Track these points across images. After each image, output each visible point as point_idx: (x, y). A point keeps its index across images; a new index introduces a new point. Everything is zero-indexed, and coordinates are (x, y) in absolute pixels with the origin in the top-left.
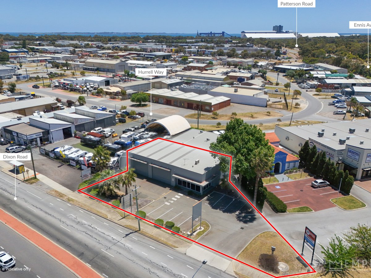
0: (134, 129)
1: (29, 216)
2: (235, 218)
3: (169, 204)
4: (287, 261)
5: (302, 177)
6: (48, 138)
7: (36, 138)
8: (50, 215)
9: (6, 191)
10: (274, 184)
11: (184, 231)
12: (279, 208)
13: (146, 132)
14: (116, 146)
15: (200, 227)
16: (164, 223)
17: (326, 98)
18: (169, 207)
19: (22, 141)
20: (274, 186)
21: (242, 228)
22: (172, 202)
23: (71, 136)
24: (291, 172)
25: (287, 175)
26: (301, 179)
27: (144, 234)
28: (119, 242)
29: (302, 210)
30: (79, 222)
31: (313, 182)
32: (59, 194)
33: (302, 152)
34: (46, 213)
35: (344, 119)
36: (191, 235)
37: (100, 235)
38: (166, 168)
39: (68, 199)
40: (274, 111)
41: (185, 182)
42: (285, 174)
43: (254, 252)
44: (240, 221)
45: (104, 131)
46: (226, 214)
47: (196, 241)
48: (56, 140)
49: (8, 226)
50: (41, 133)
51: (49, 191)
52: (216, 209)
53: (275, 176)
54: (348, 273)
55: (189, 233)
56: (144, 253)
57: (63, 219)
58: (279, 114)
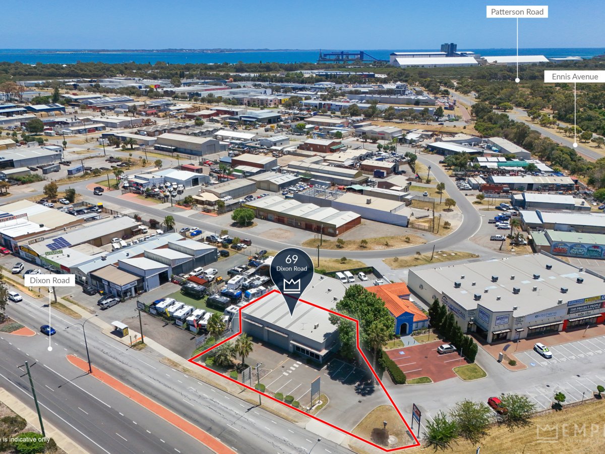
0: (241, 269)
1: (150, 390)
2: (354, 390)
3: (287, 374)
4: (397, 435)
5: (430, 338)
6: (143, 286)
7: (131, 288)
8: (170, 388)
9: (117, 359)
10: (399, 349)
11: (303, 405)
12: (398, 379)
13: (257, 276)
14: (224, 299)
15: (318, 401)
16: (284, 397)
17: (488, 210)
18: (287, 378)
19: (115, 292)
20: (398, 351)
21: (360, 402)
22: (290, 372)
23: (167, 280)
24: (419, 333)
25: (414, 336)
26: (429, 342)
27: (264, 409)
28: (242, 416)
29: (421, 381)
30: (200, 396)
31: (439, 348)
32: (173, 363)
33: (431, 311)
34: (165, 385)
35: (500, 249)
36: (311, 409)
37: (223, 410)
38: (283, 333)
39: (184, 369)
40: (416, 235)
41: (303, 350)
42: (412, 336)
43: (368, 426)
44: (358, 393)
45: (206, 273)
46: (345, 385)
47: (314, 416)
48: (151, 288)
49: (133, 400)
50: (136, 282)
51: (161, 359)
52: (336, 380)
53: (401, 338)
54: (449, 445)
55: (308, 408)
56: (268, 428)
57: (184, 393)
58: (422, 240)
